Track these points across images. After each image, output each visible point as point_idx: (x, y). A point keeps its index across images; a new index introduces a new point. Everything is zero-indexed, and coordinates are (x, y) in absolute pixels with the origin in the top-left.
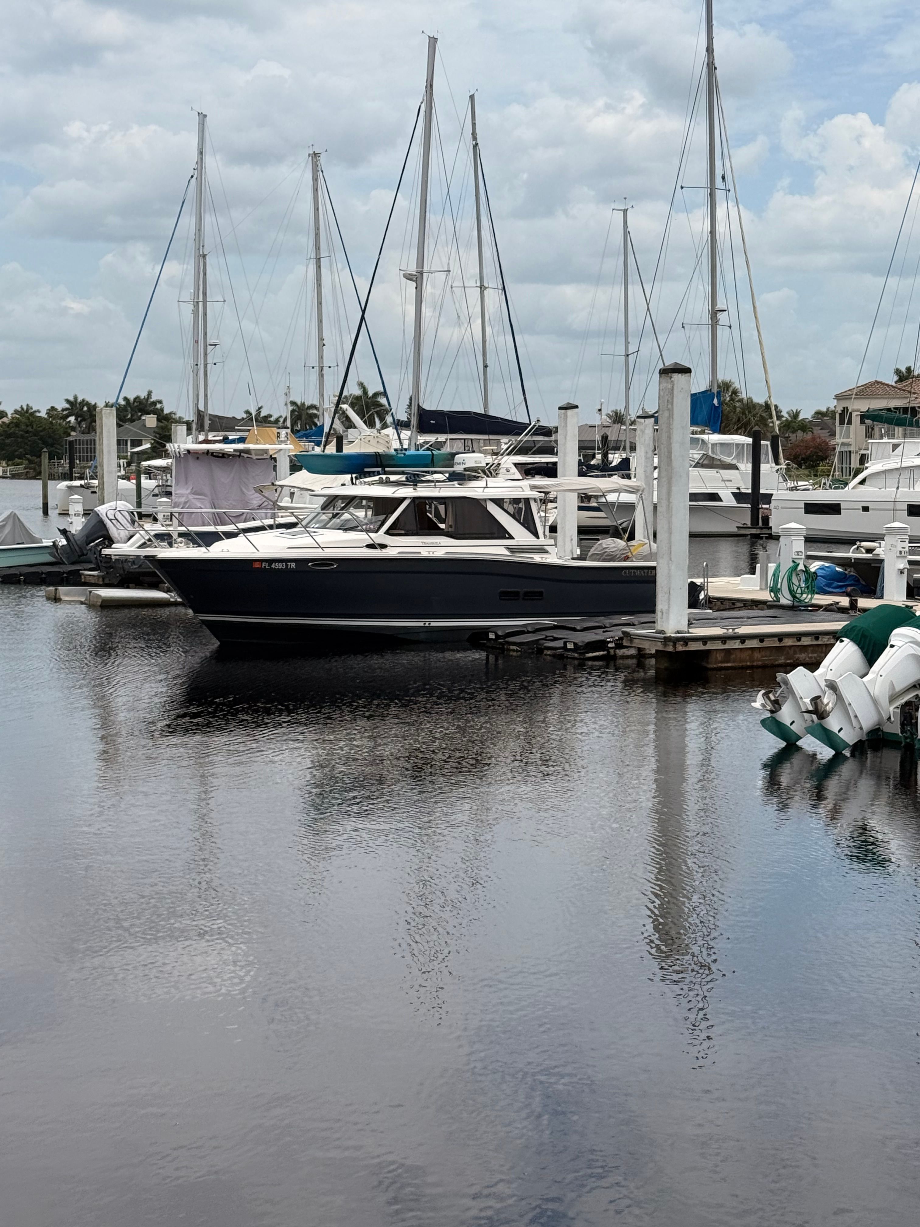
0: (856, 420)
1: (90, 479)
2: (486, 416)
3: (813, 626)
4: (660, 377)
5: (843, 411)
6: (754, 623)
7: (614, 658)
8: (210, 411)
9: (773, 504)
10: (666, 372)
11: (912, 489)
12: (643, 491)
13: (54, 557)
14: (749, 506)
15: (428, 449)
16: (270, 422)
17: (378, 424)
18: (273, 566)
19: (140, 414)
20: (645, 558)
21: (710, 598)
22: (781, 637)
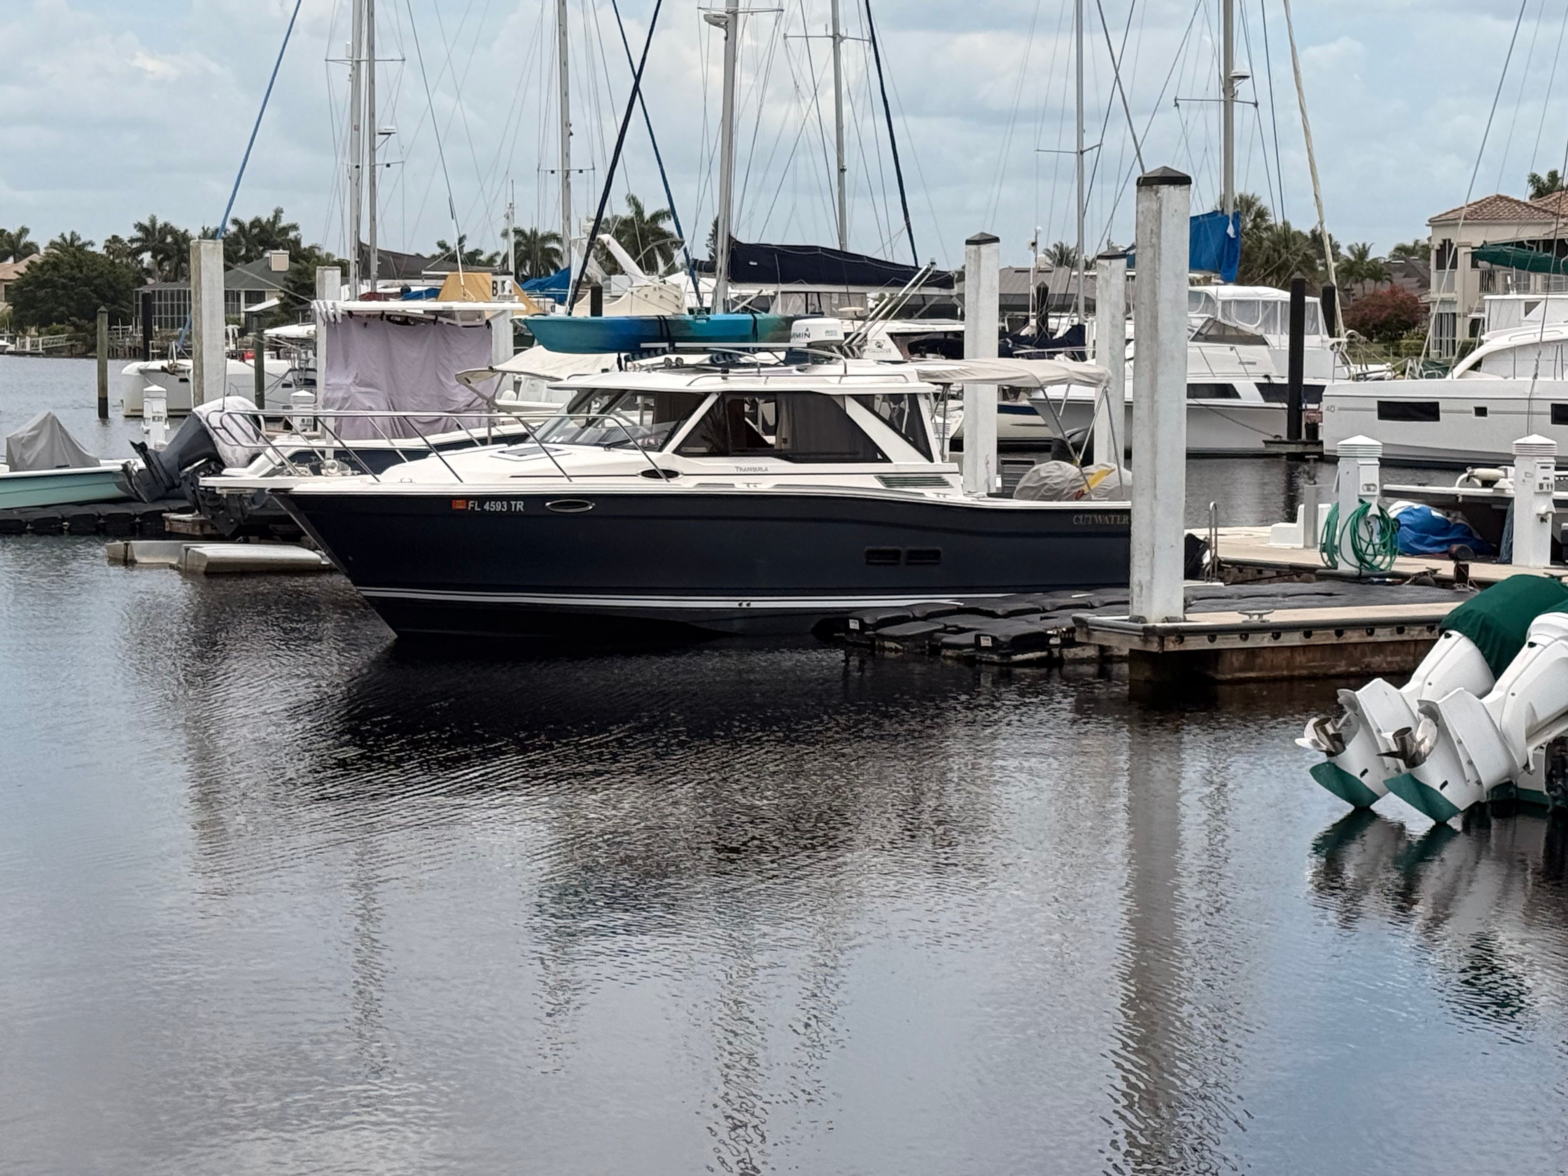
0: (1464, 260)
1: (178, 358)
2: (842, 254)
3: (1394, 610)
4: (1139, 191)
5: (1443, 246)
6: (1296, 604)
7: (1060, 662)
8: (381, 245)
9: (1325, 403)
10: (1147, 183)
11: (1559, 379)
12: (1108, 382)
13: (124, 488)
14: (1285, 406)
15: (745, 310)
16: (480, 263)
17: (662, 267)
18: (486, 507)
19: (261, 248)
20: (1110, 495)
21: (1220, 562)
22: (1340, 628)
